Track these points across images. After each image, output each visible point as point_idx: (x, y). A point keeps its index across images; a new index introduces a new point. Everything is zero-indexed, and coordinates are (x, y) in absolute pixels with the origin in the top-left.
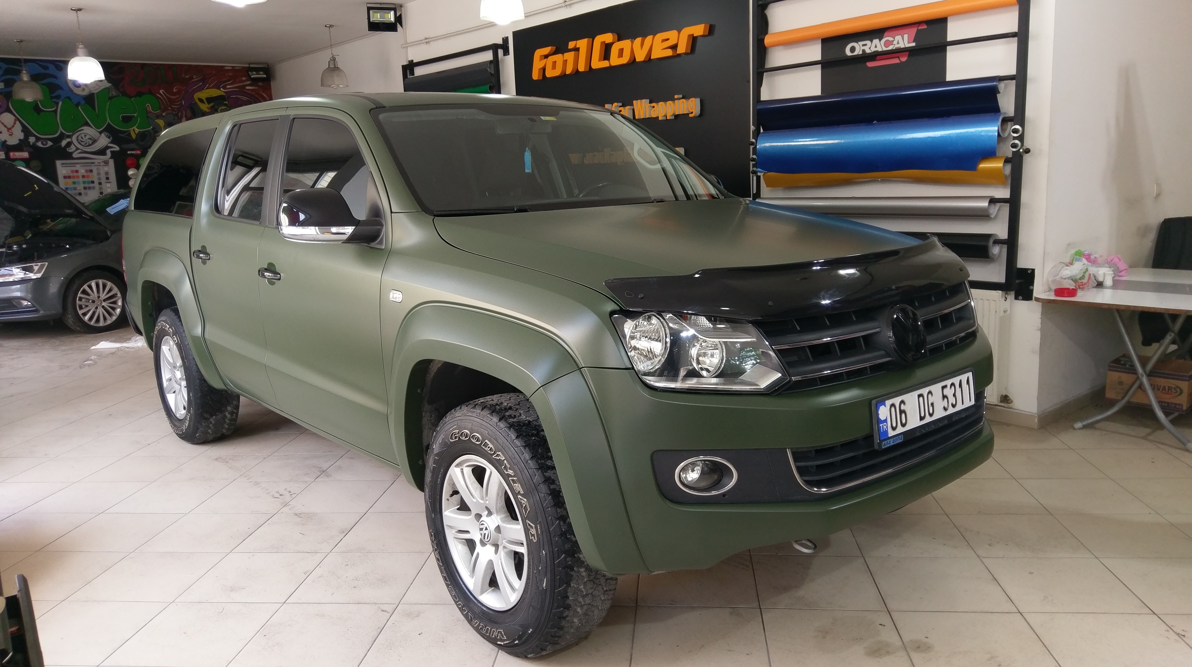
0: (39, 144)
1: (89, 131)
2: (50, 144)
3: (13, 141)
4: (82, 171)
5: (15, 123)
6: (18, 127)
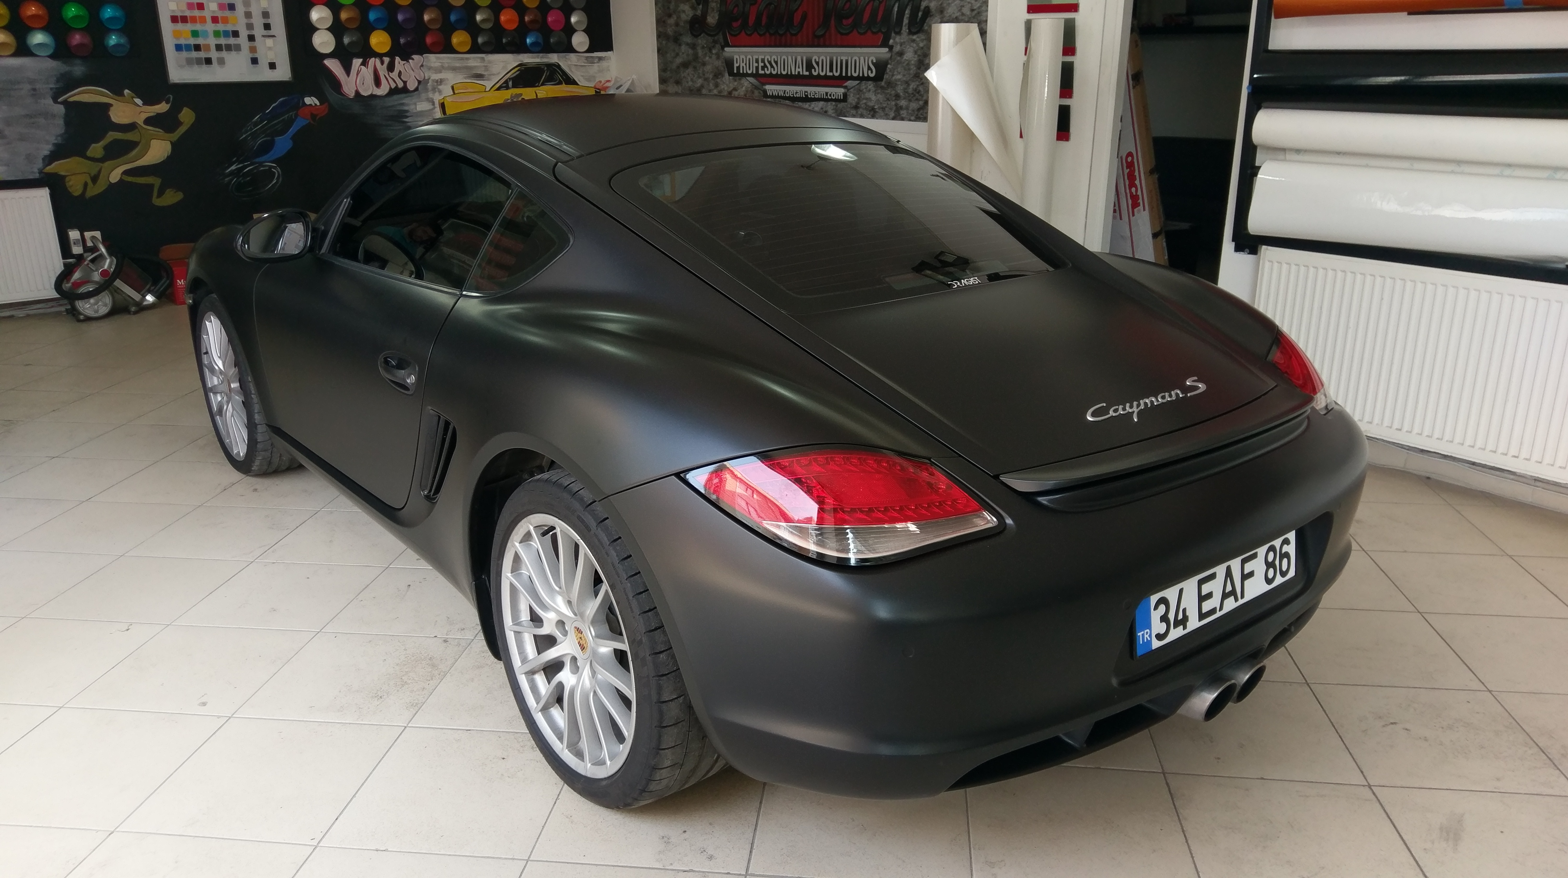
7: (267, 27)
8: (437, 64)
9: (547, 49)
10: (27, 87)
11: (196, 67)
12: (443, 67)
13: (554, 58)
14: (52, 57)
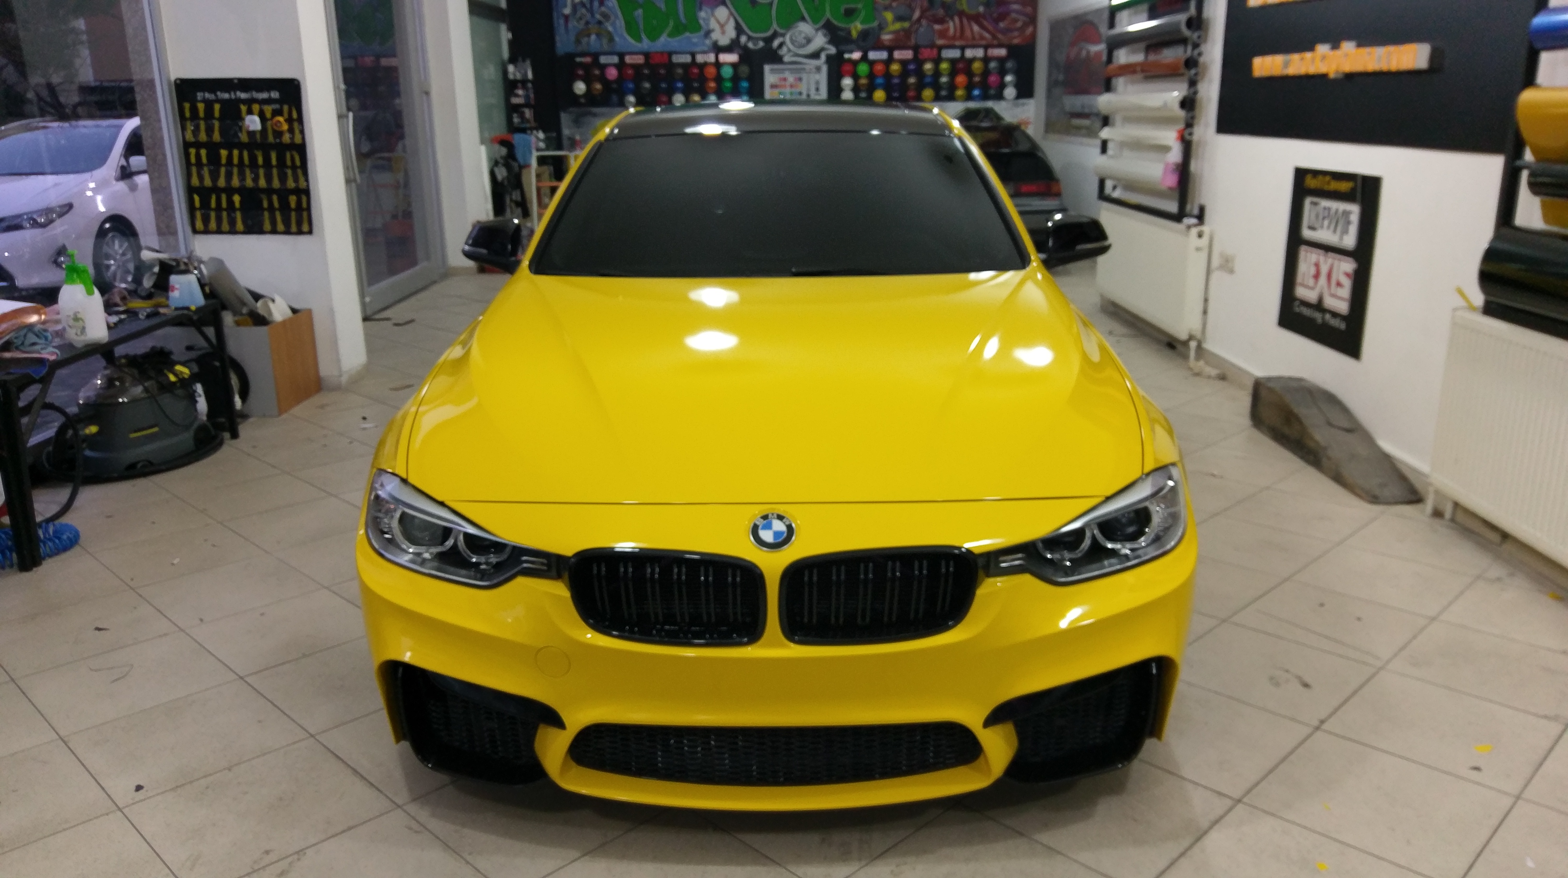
0: (750, 45)
1: (805, 28)
2: (761, 44)
3: (724, 41)
4: (791, 79)
5: (728, 19)
6: (731, 24)
9: (985, 97)
13: (990, 104)
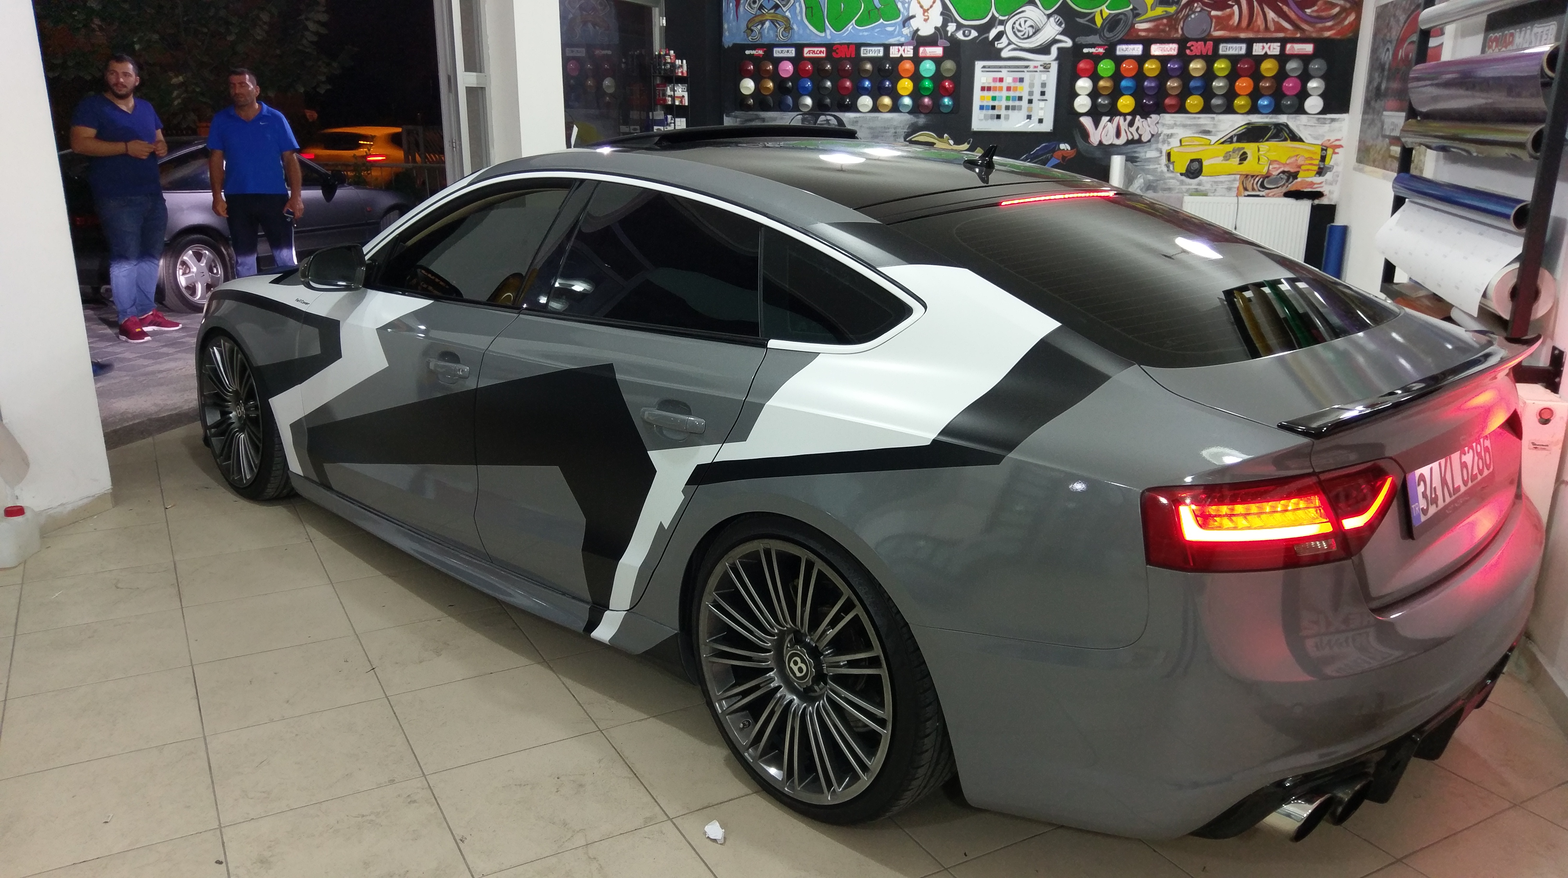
0: (960, 35)
3: (926, 30)
4: (1009, 80)
5: (934, 2)
6: (938, 7)
7: (1043, 93)
8: (1171, 122)
9: (1277, 110)
10: (894, 131)
11: (990, 121)
12: (1175, 124)
13: (1283, 119)
14: (910, 113)
